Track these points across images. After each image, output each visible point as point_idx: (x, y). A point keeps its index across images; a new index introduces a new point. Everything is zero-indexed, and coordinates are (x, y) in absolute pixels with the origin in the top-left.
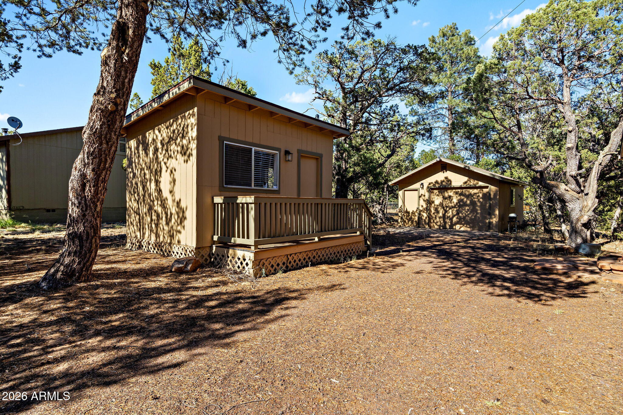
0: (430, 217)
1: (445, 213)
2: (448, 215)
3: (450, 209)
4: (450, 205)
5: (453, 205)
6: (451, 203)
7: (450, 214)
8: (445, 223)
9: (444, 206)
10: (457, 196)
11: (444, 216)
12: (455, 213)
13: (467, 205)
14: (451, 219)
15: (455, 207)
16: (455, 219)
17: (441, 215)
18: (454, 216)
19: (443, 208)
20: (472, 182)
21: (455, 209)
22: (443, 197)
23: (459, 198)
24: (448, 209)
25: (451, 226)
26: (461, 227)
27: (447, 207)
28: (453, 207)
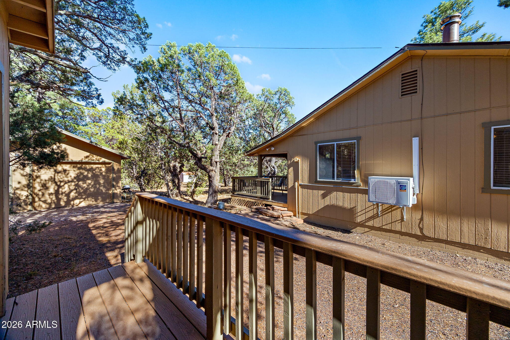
0: (33, 194)
1: (58, 189)
2: (64, 191)
3: (66, 183)
4: (66, 179)
5: (70, 179)
6: (66, 177)
7: (66, 189)
8: (59, 200)
9: (57, 180)
10: (75, 169)
11: (57, 193)
12: (72, 187)
13: (88, 179)
14: (68, 195)
15: (72, 181)
16: (73, 194)
17: (52, 190)
18: (71, 191)
19: (56, 183)
20: (95, 158)
21: (73, 184)
22: (55, 171)
23: (78, 171)
24: (62, 184)
25: (68, 202)
26: (80, 203)
27: (61, 182)
28: (69, 182)
